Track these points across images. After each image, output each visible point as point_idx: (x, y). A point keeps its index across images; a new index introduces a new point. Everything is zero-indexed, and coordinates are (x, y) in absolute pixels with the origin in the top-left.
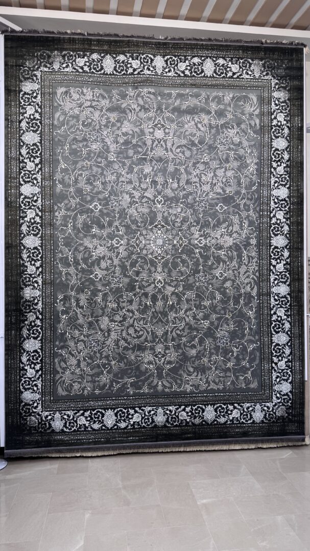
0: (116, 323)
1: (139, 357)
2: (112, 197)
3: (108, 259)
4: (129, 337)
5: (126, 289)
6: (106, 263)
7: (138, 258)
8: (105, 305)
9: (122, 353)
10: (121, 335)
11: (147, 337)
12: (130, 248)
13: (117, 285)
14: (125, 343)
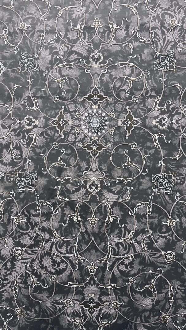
0: (24, 249)
1: (59, 304)
2: (24, 55)
3: (14, 149)
4: (43, 272)
5: (41, 195)
6: (12, 154)
7: (61, 147)
8: (9, 220)
9: (33, 296)
10: (31, 267)
11: (71, 273)
12: (49, 132)
13: (27, 189)
14: (38, 280)
